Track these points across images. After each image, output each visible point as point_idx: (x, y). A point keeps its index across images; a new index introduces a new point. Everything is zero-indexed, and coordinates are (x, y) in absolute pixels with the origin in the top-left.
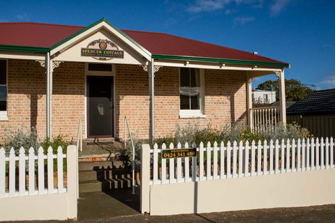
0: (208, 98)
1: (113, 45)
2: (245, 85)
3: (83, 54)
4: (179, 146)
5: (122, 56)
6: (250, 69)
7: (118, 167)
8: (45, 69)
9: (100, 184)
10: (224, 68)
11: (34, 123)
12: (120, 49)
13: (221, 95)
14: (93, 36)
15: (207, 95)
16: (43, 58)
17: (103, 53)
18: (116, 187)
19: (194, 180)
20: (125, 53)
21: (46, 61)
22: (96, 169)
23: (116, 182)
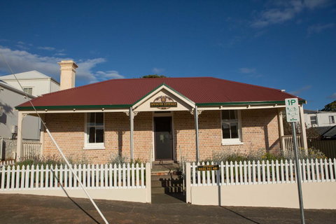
0: (244, 129)
1: (170, 99)
2: (276, 117)
3: (151, 106)
4: (208, 164)
5: (176, 106)
6: (272, 107)
7: (175, 179)
8: (129, 117)
9: (163, 188)
10: (250, 108)
11: (120, 150)
12: (175, 101)
13: (255, 126)
14: (158, 94)
15: (243, 126)
16: (128, 110)
17: (164, 105)
18: (174, 191)
19: (218, 185)
20: (178, 104)
21: (130, 112)
22: (161, 180)
23: (173, 188)
